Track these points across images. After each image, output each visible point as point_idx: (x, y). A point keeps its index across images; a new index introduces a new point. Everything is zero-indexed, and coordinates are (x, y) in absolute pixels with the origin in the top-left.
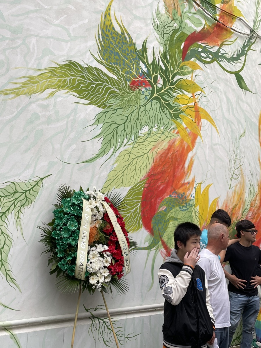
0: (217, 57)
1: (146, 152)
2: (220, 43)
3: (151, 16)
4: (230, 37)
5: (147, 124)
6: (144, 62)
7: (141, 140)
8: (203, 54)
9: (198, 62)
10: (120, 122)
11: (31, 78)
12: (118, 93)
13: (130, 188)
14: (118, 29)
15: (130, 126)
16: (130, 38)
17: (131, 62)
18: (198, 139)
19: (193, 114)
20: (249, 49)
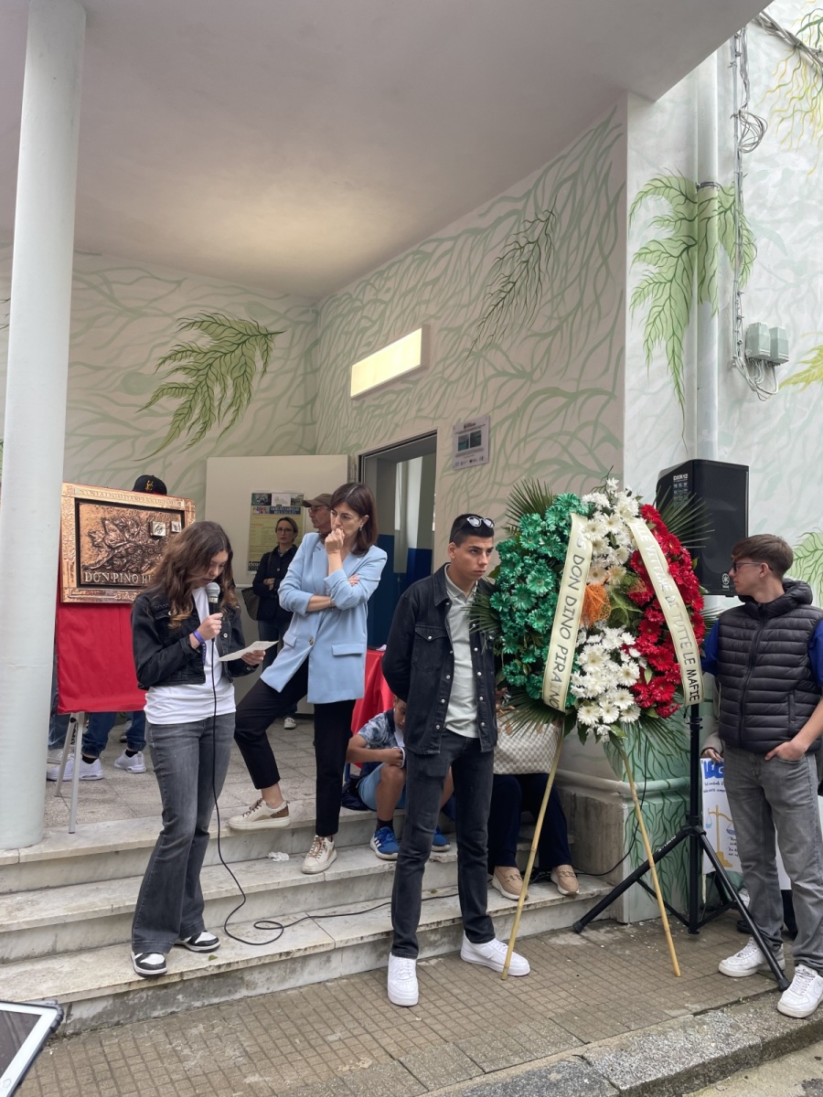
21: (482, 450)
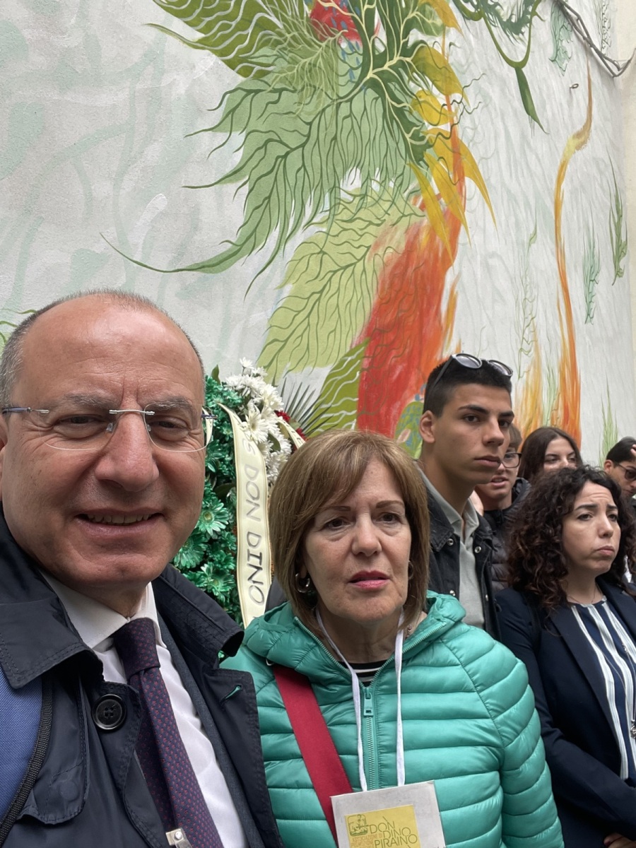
0: (484, 7)
1: (358, 254)
5: (359, 165)
7: (346, 215)
9: (452, 6)
10: (292, 140)
12: (280, 34)
13: (326, 371)
15: (316, 158)
18: (462, 235)
19: (450, 158)
20: (534, 12)
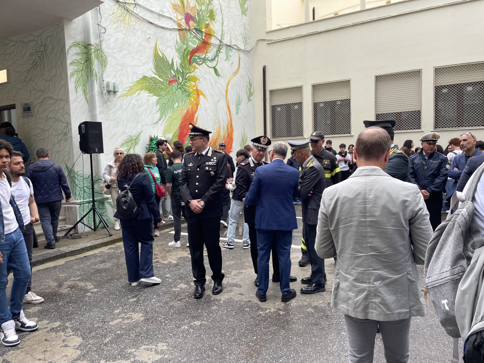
0: (205, 60)
1: (177, 116)
2: (205, 52)
3: (174, 45)
4: (210, 48)
5: (177, 102)
6: (173, 70)
7: (175, 110)
8: (198, 60)
9: (196, 65)
10: (166, 103)
11: (131, 87)
12: (164, 88)
13: (173, 134)
14: (161, 55)
15: (170, 104)
16: (166, 58)
17: (168, 71)
18: (199, 107)
19: (196, 93)
20: (220, 52)
21: (31, 112)
